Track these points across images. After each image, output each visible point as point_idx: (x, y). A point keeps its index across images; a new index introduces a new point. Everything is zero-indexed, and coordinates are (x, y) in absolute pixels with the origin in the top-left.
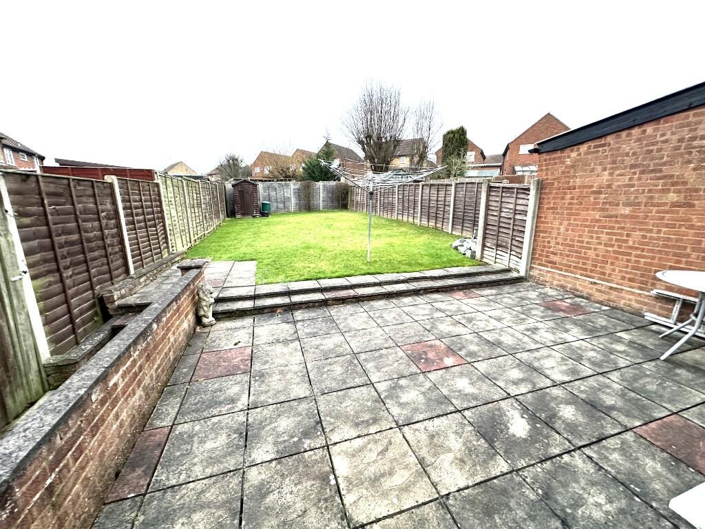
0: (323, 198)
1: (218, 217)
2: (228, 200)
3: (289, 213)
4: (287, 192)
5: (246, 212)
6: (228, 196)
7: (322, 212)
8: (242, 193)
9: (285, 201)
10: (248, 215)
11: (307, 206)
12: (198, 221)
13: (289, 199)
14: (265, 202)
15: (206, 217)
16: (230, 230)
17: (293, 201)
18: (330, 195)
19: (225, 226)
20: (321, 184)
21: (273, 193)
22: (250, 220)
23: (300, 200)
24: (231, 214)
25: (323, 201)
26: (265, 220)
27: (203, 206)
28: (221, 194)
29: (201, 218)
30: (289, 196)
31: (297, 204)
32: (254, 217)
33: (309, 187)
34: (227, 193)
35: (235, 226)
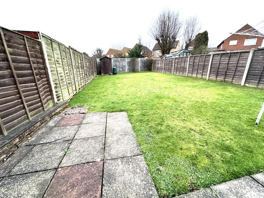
0: (140, 66)
1: (93, 75)
2: (98, 67)
3: (125, 73)
4: (124, 63)
5: (106, 73)
6: (97, 65)
7: (140, 72)
8: (104, 63)
9: (123, 67)
10: (107, 74)
11: (133, 70)
12: (81, 77)
13: (125, 66)
14: (115, 68)
15: (86, 74)
16: (99, 81)
17: (127, 67)
18: (144, 65)
19: (97, 79)
20: (140, 59)
21: (118, 64)
22: (108, 76)
23: (130, 67)
24: (99, 73)
25: (140, 67)
26: (115, 76)
27: (85, 68)
28: (94, 63)
29: (83, 75)
30: (125, 65)
31: (128, 68)
32: (110, 75)
33: (134, 60)
34: (97, 63)
35: (102, 79)
